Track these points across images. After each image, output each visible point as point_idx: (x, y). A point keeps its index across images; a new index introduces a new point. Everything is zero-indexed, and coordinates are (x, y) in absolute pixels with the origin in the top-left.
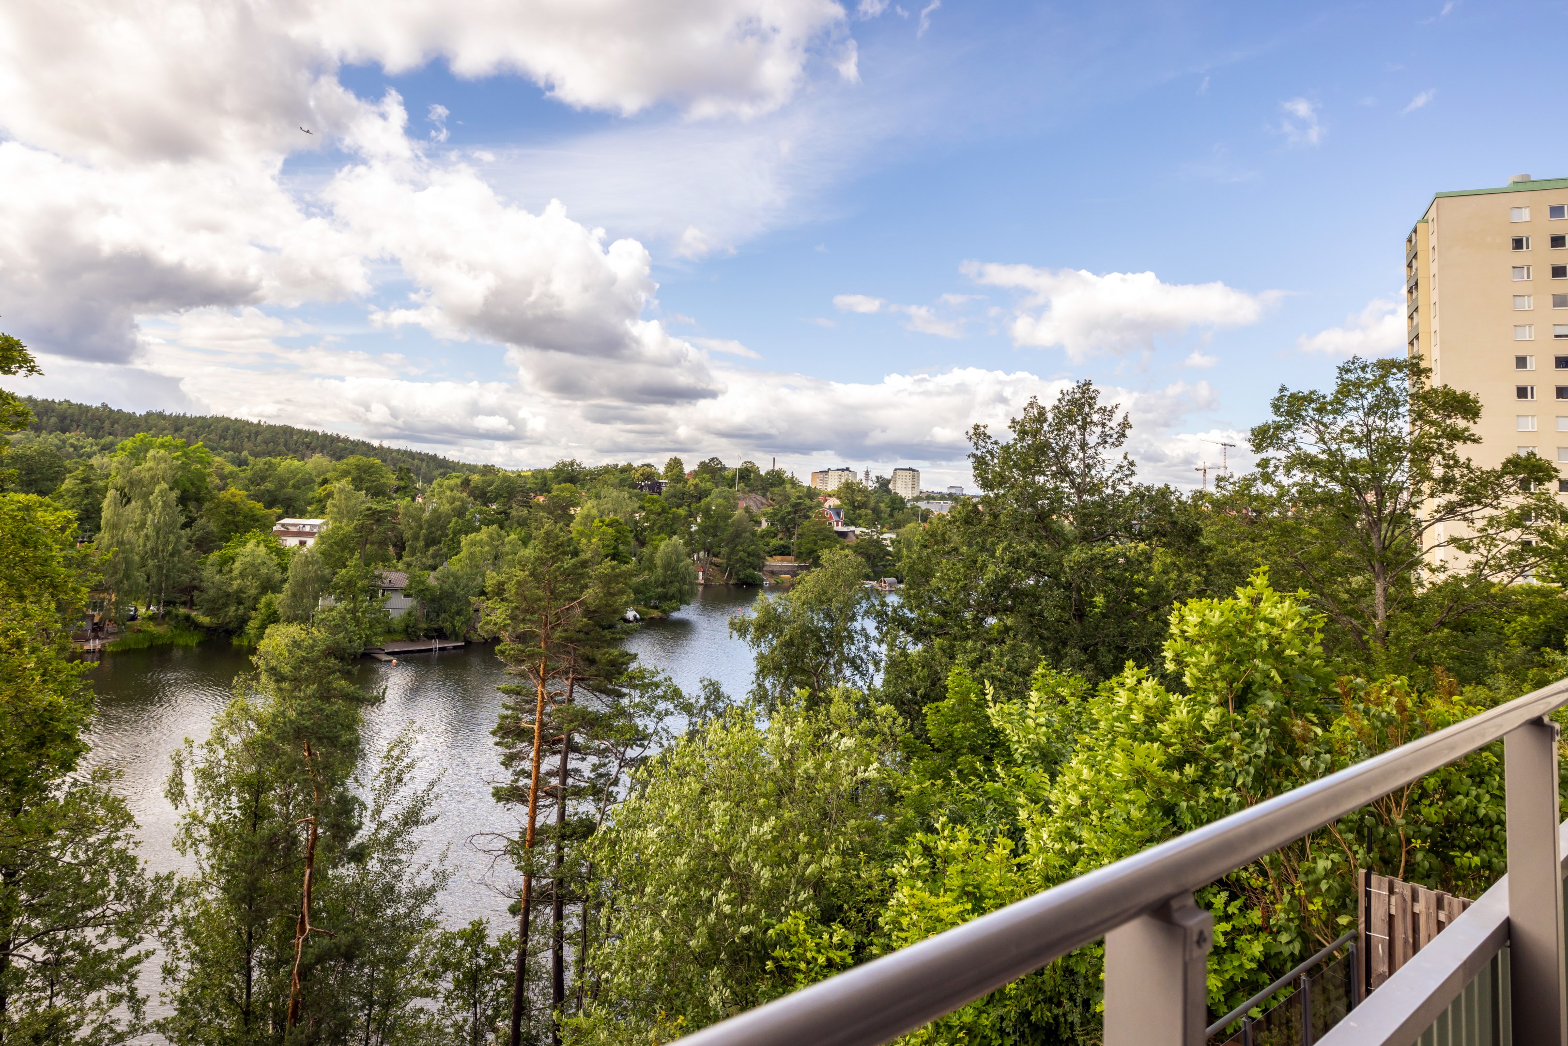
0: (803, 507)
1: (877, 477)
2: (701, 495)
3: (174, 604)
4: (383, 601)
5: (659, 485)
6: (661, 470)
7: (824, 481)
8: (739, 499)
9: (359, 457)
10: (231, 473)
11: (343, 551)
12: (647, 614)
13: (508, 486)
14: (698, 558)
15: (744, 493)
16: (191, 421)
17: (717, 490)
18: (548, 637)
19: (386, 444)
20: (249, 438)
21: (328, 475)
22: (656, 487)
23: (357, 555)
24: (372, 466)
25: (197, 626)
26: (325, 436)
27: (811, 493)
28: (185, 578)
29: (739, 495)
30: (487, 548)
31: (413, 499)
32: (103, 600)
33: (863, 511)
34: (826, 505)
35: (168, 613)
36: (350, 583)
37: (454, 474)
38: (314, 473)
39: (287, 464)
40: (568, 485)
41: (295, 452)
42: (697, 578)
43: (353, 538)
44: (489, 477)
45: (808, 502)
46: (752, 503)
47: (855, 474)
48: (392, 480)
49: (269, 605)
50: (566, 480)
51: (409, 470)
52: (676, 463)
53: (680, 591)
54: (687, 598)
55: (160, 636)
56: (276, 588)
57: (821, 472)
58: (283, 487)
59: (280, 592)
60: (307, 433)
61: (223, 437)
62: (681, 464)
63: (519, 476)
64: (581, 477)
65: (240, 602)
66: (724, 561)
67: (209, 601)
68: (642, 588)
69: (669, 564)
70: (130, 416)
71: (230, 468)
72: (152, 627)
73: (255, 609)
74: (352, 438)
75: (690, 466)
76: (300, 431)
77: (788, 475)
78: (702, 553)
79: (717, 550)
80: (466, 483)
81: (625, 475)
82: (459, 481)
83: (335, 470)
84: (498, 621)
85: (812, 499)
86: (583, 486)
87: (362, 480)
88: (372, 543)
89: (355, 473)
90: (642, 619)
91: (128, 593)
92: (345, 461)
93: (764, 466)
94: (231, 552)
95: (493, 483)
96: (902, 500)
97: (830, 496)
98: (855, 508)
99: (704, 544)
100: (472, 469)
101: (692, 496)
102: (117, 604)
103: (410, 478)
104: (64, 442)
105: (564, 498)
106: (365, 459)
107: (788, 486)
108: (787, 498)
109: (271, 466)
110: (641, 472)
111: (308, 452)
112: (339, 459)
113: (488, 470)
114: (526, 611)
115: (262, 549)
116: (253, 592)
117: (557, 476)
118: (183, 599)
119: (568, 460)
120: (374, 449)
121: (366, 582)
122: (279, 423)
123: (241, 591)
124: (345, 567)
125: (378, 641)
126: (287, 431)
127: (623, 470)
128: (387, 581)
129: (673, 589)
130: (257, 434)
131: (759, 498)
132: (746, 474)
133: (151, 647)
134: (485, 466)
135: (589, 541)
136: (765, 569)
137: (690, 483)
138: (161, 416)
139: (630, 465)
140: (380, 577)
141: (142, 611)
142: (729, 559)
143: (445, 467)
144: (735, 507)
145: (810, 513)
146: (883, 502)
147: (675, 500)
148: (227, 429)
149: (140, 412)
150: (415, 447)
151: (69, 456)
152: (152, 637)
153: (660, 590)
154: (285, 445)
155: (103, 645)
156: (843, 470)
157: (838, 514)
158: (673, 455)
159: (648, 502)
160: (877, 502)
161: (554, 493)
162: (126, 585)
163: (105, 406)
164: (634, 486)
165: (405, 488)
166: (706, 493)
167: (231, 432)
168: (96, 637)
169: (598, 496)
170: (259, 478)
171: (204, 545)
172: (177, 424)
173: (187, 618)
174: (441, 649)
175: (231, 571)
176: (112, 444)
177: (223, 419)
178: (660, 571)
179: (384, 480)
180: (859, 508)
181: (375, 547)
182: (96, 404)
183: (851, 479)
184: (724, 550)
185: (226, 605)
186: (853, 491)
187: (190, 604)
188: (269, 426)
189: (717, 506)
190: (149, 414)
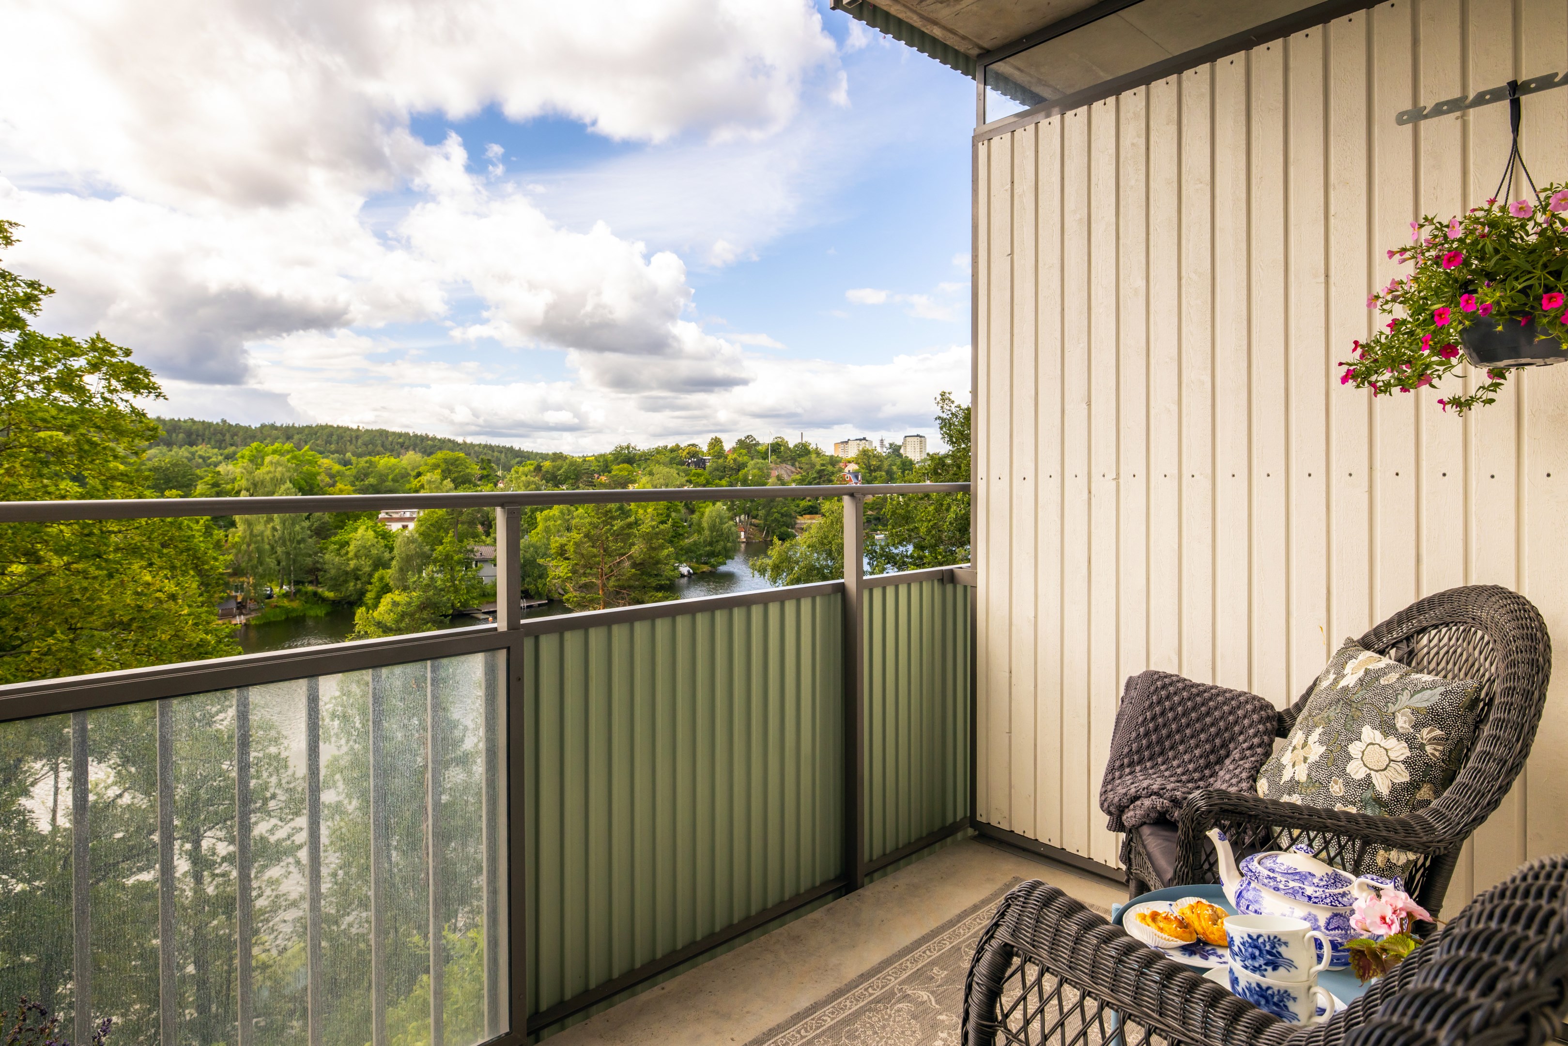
0: (826, 473)
1: (891, 445)
2: (740, 467)
3: (303, 583)
4: (476, 571)
5: (704, 462)
6: (705, 448)
7: (844, 450)
8: (772, 469)
9: (445, 452)
10: (338, 472)
11: (439, 531)
12: (698, 569)
13: (575, 469)
14: (740, 520)
15: (776, 464)
16: (300, 430)
17: (752, 462)
18: (604, 585)
19: (469, 440)
20: (351, 441)
21: (421, 469)
22: (701, 463)
23: (451, 534)
24: (457, 459)
25: (324, 600)
26: (416, 436)
27: (833, 461)
28: (309, 561)
29: (772, 465)
30: (559, 522)
31: (496, 485)
32: (243, 583)
33: (878, 474)
34: (846, 470)
35: (298, 591)
36: (448, 557)
37: (529, 462)
38: (409, 468)
39: (384, 462)
40: (626, 465)
41: (392, 451)
42: (740, 537)
43: (446, 520)
44: (559, 463)
45: (830, 468)
46: (783, 472)
47: (871, 442)
48: (475, 470)
49: (381, 579)
50: (624, 462)
51: (489, 461)
52: (716, 443)
53: (725, 548)
54: (730, 554)
55: (294, 610)
56: (386, 565)
57: (842, 443)
58: (385, 481)
59: (390, 568)
60: (400, 435)
61: (329, 442)
62: (721, 442)
63: (585, 460)
64: (637, 458)
65: (357, 578)
66: (762, 522)
67: (331, 579)
68: (693, 548)
69: (714, 526)
70: (247, 429)
71: (337, 467)
72: (286, 603)
73: (371, 583)
74: (439, 437)
75: (728, 445)
76: (394, 433)
77: (812, 446)
78: (742, 517)
79: (754, 513)
80: (538, 468)
81: (674, 455)
82: (532, 468)
83: (426, 464)
84: (562, 575)
85: (834, 465)
86: (639, 466)
87: (450, 471)
88: (463, 523)
89: (443, 466)
90: (695, 573)
91: (262, 576)
92: (434, 456)
93: (792, 439)
94: (346, 537)
95: (561, 467)
96: (911, 463)
97: (849, 462)
98: (871, 471)
99: (744, 509)
100: (544, 457)
101: (732, 469)
102: (255, 586)
103: (491, 468)
104: (193, 454)
105: (622, 477)
106: (451, 453)
107: (813, 456)
108: (813, 466)
109: (371, 462)
110: (687, 451)
111: (403, 451)
112: (429, 455)
113: (558, 457)
114: (585, 566)
115: (371, 533)
116: (368, 569)
117: (616, 458)
118: (310, 579)
119: (625, 444)
120: (459, 445)
121: (461, 556)
122: (375, 427)
123: (357, 569)
124: (442, 544)
125: (475, 603)
126: (383, 434)
127: (672, 450)
128: (478, 554)
129: (719, 547)
130: (357, 438)
131: (789, 467)
132: (777, 448)
133: (287, 619)
134: (555, 454)
135: (645, 511)
136: (797, 526)
137: (729, 458)
138: (273, 427)
139: (677, 446)
140: (472, 551)
141: (276, 590)
142: (766, 520)
143: (522, 457)
144: (768, 476)
145: (833, 478)
146: (895, 465)
147: (718, 473)
148: (331, 435)
149: (255, 425)
150: (494, 442)
151: (198, 466)
152: (287, 611)
153: (708, 548)
154: (383, 446)
155: (248, 620)
156: (860, 440)
157: (857, 477)
158: (713, 435)
159: (694, 475)
160: (890, 465)
161: (614, 473)
162: (260, 570)
163: (224, 421)
164: (682, 463)
165: (487, 476)
166: (744, 465)
167: (335, 437)
168: (241, 614)
169: (651, 474)
170: (362, 475)
171: (322, 532)
172: (288, 433)
173: (315, 594)
174: (528, 607)
175: (347, 553)
176: (235, 453)
177: (327, 426)
178: (707, 532)
179: (469, 470)
180: (875, 471)
181: (465, 526)
182: (216, 420)
183: (868, 447)
184: (762, 513)
185: (346, 582)
186: (869, 457)
187: (316, 582)
188: (367, 431)
189: (754, 476)
190: (263, 426)
